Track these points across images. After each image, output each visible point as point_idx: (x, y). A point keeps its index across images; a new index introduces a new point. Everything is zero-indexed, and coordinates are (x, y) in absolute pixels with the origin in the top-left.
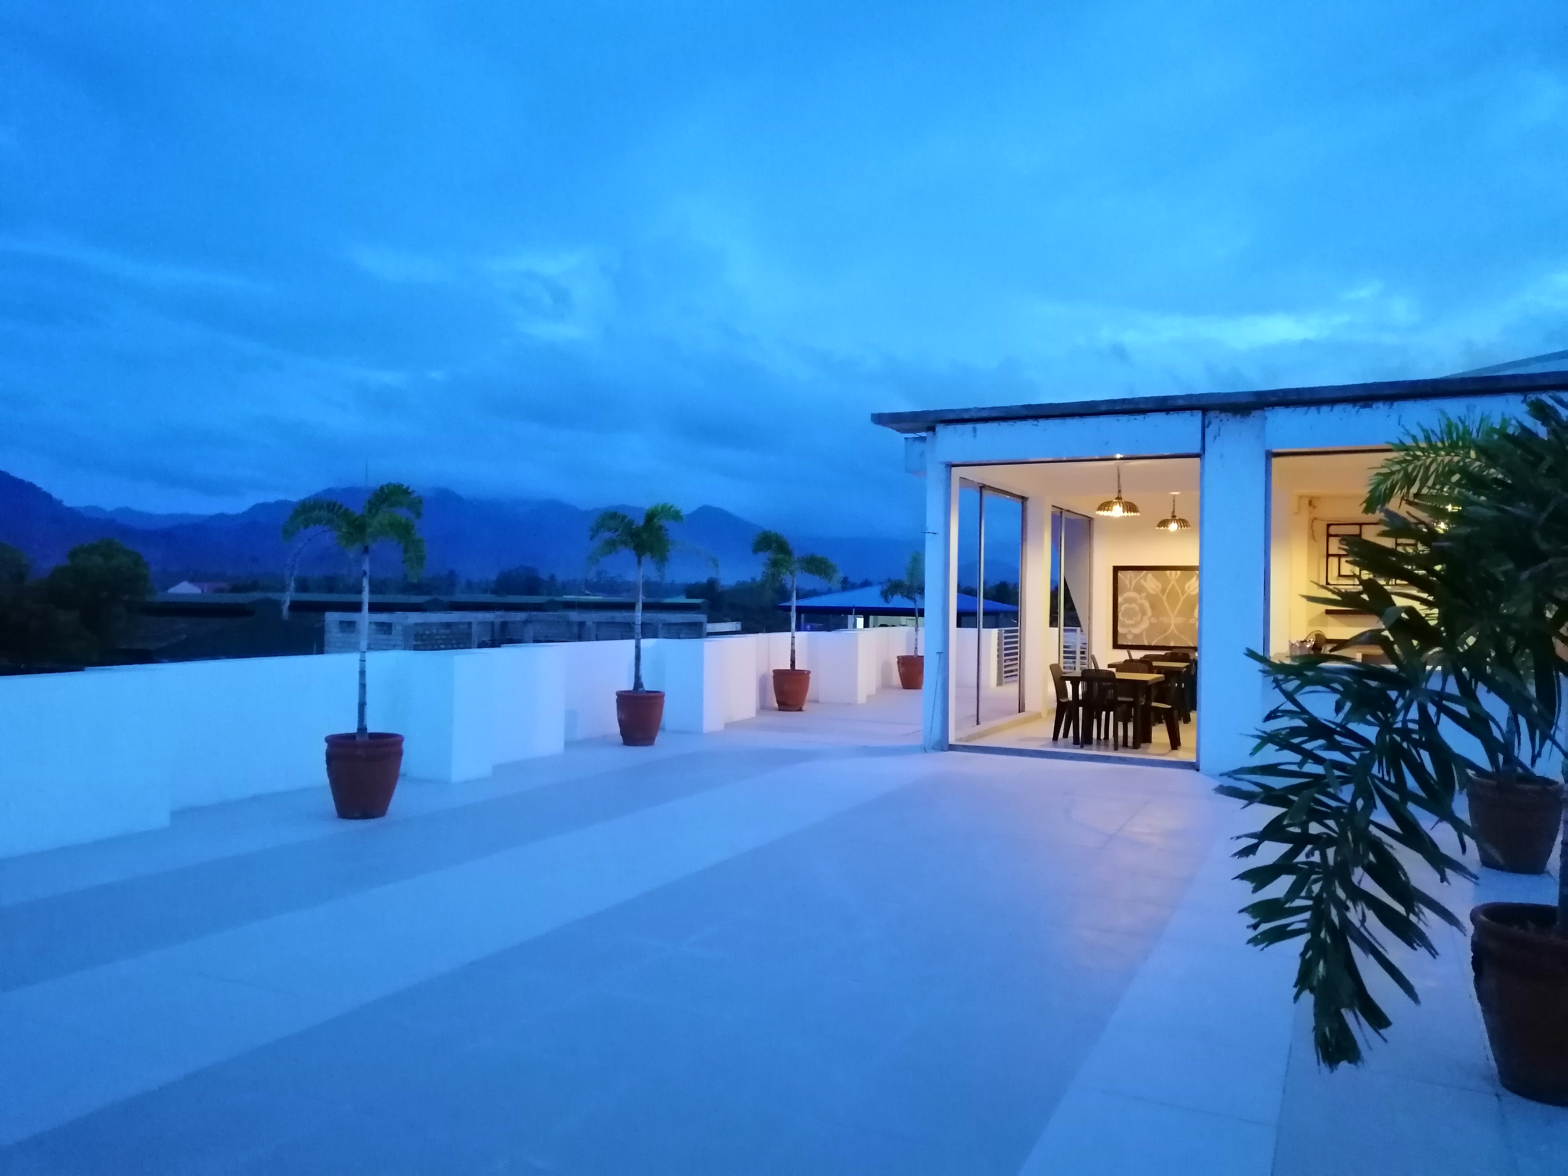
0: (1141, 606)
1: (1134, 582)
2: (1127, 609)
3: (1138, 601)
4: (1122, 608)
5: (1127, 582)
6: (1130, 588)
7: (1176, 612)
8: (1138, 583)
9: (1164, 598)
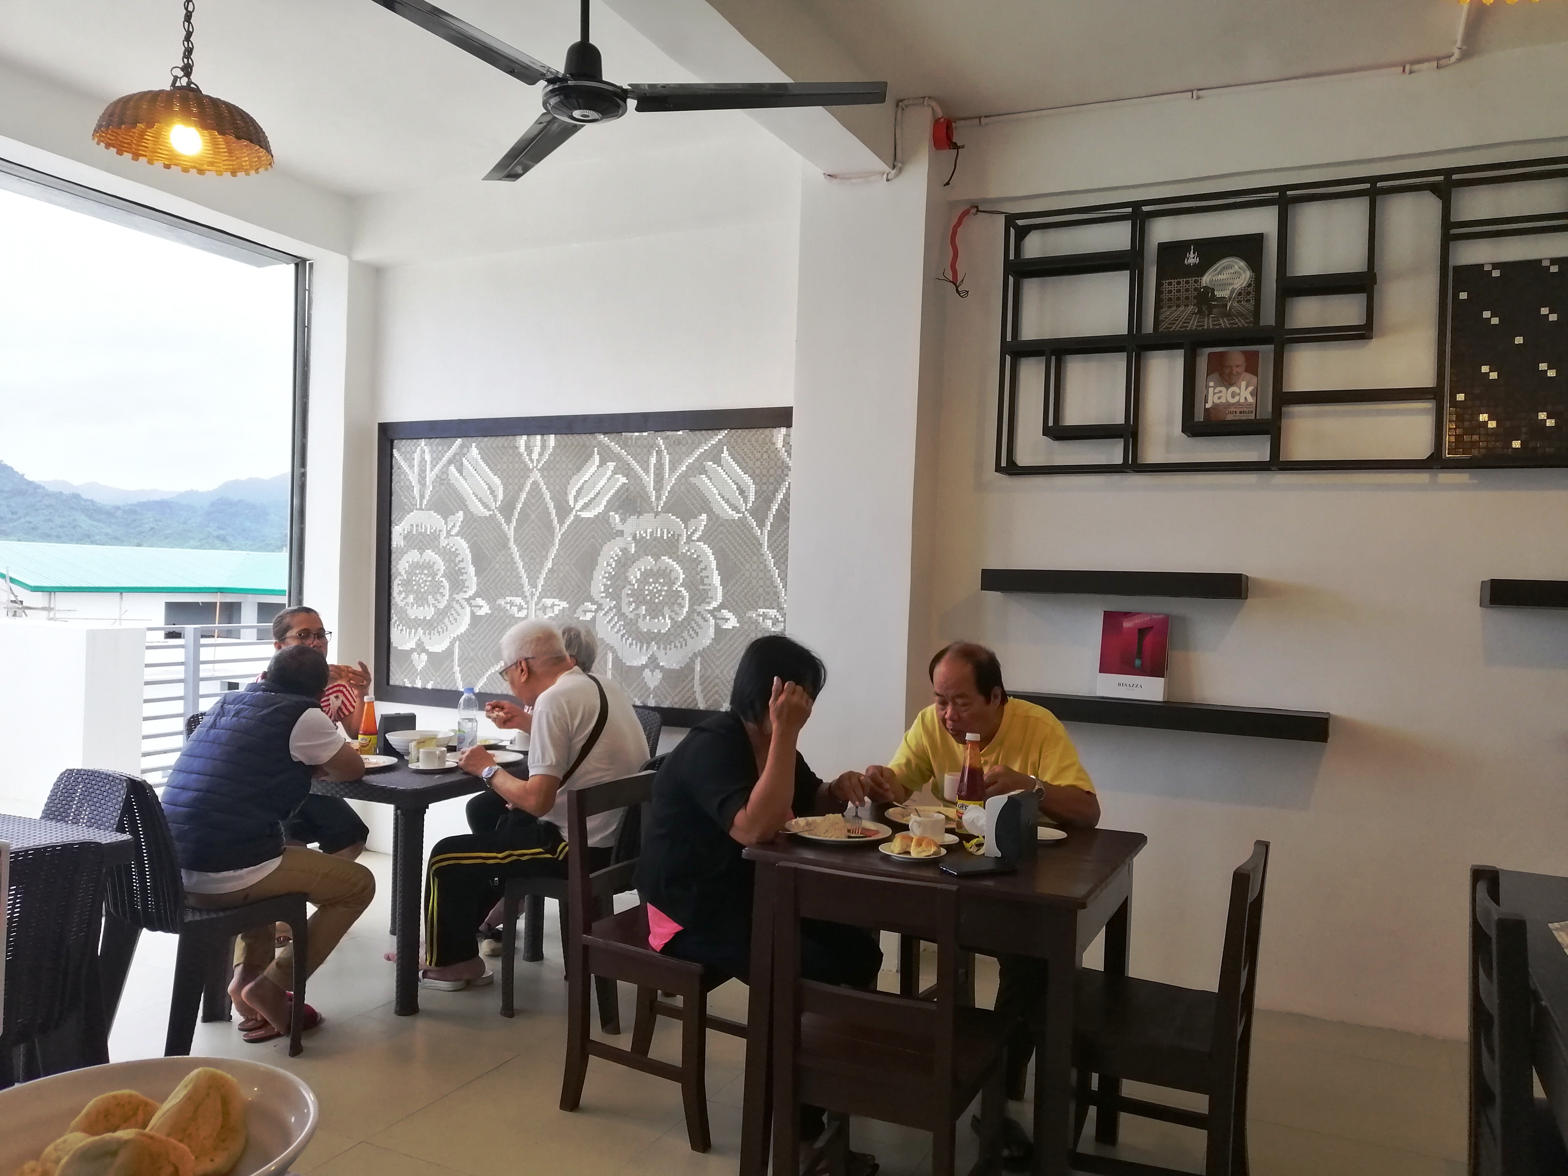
0: (450, 556)
1: (430, 476)
2: (414, 566)
3: (443, 542)
4: (401, 566)
5: (413, 477)
6: (422, 497)
7: (541, 582)
8: (442, 479)
9: (510, 531)
